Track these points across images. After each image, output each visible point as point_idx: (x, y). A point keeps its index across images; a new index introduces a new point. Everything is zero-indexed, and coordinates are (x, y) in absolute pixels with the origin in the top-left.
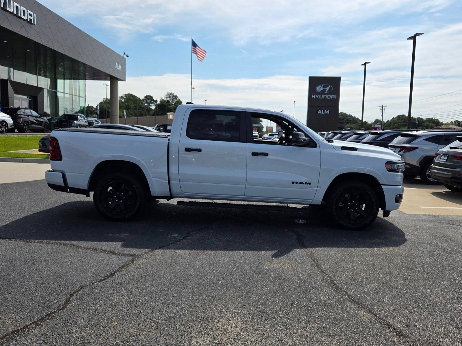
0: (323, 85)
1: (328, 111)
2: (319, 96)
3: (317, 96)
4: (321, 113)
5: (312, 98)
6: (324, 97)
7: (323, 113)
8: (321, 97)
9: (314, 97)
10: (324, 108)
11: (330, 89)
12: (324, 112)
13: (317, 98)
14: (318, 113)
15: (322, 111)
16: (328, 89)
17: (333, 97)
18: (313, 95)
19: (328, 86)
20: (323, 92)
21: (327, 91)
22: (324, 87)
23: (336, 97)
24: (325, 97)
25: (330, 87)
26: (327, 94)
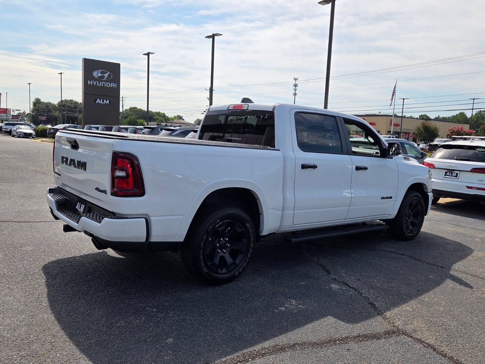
0: (101, 70)
1: (108, 101)
2: (97, 83)
3: (94, 82)
4: (100, 103)
5: (89, 84)
6: (102, 84)
7: (102, 103)
8: (99, 84)
9: (91, 83)
10: (103, 97)
11: (109, 76)
12: (103, 101)
13: (95, 85)
14: (97, 102)
15: (101, 100)
16: (106, 75)
17: (113, 85)
18: (90, 81)
19: (106, 73)
20: (100, 79)
21: (106, 77)
22: (102, 73)
23: (116, 86)
24: (104, 84)
25: (109, 74)
26: (106, 81)
